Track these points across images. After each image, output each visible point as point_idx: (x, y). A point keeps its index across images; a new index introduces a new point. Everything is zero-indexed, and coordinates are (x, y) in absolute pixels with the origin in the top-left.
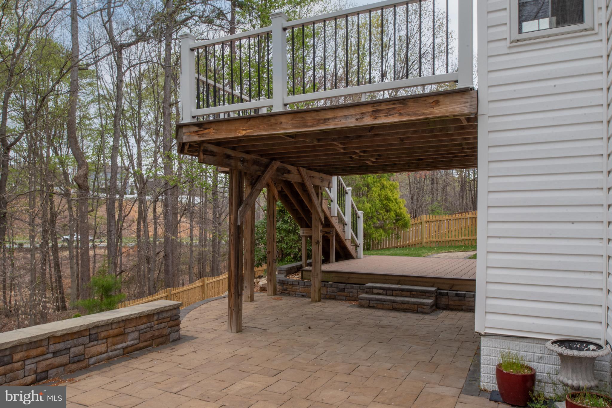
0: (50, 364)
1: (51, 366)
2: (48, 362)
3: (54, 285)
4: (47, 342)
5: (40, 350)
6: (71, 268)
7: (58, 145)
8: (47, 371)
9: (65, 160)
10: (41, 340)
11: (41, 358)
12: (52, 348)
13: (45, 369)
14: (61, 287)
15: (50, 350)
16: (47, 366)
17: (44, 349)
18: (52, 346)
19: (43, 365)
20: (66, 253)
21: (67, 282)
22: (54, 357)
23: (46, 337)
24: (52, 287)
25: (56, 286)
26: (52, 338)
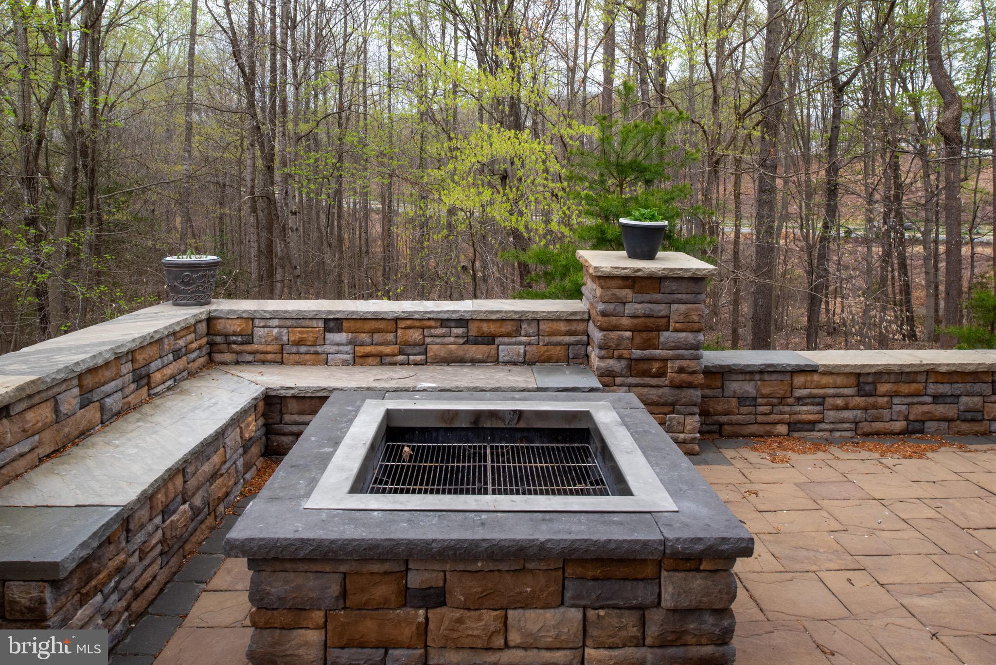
0: (928, 413)
1: (930, 415)
2: (926, 408)
3: (898, 298)
4: (925, 378)
5: (914, 387)
6: (927, 273)
7: (908, 74)
8: (924, 422)
9: (920, 98)
10: (916, 373)
11: (915, 400)
12: (932, 388)
13: (919, 418)
14: (908, 301)
15: (929, 391)
16: (924, 413)
17: (921, 386)
18: (931, 386)
19: (917, 411)
20: (919, 249)
21: (918, 295)
22: (934, 403)
23: (923, 369)
24: (895, 302)
25: (901, 300)
26: (931, 373)
